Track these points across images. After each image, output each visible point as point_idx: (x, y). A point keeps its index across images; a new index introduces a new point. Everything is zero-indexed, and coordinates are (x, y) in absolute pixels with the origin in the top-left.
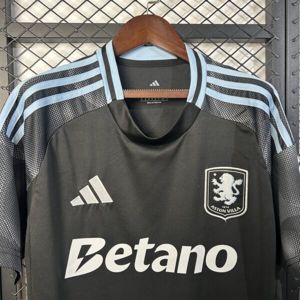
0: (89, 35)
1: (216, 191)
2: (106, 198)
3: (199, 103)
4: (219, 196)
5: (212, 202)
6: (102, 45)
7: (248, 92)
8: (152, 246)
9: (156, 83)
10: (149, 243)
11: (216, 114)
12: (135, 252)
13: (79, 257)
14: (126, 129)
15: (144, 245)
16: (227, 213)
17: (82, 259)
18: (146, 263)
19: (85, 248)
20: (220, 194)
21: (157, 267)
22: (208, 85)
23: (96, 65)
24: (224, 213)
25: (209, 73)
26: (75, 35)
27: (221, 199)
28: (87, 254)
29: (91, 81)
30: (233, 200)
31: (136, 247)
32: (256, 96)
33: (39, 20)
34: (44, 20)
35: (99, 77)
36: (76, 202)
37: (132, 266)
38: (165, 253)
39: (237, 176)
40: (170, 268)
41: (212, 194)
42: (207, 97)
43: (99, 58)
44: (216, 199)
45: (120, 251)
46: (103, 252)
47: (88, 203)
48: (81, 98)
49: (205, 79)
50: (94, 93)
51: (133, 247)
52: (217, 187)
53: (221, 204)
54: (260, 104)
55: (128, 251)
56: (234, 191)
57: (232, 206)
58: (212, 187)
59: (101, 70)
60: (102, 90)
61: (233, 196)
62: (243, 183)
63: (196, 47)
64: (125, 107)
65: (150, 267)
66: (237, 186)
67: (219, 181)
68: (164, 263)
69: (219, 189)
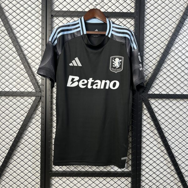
0: (76, 15)
1: (113, 63)
2: (80, 65)
3: (109, 36)
4: (114, 65)
5: (112, 67)
6: (80, 18)
7: (124, 32)
8: (93, 81)
9: (97, 30)
10: (92, 80)
11: (114, 39)
12: (88, 82)
13: (71, 81)
14: (86, 43)
15: (91, 80)
18: (91, 86)
19: (73, 79)
20: (115, 64)
21: (94, 87)
22: (113, 30)
23: (78, 23)
24: (116, 71)
25: (113, 27)
26: (72, 15)
27: (115, 66)
28: (74, 81)
29: (76, 28)
30: (119, 66)
31: (88, 81)
32: (126, 33)
33: (61, 10)
34: (63, 10)
35: (79, 27)
36: (71, 64)
37: (87, 87)
38: (97, 83)
39: (120, 59)
40: (98, 87)
41: (112, 65)
42: (112, 34)
43: (79, 21)
44: (113, 66)
45: (83, 82)
46: (78, 81)
47: (74, 65)
48: (73, 33)
49: (112, 29)
50: (77, 32)
51: (87, 81)
52: (114, 62)
53: (115, 68)
54: (127, 36)
55: (86, 82)
56: (119, 63)
57: (118, 68)
58: (112, 62)
59: (80, 25)
60: (80, 31)
63: (110, 19)
64: (87, 36)
65: (92, 87)
66: (120, 62)
67: (115, 60)
68: (97, 86)
69: (114, 63)
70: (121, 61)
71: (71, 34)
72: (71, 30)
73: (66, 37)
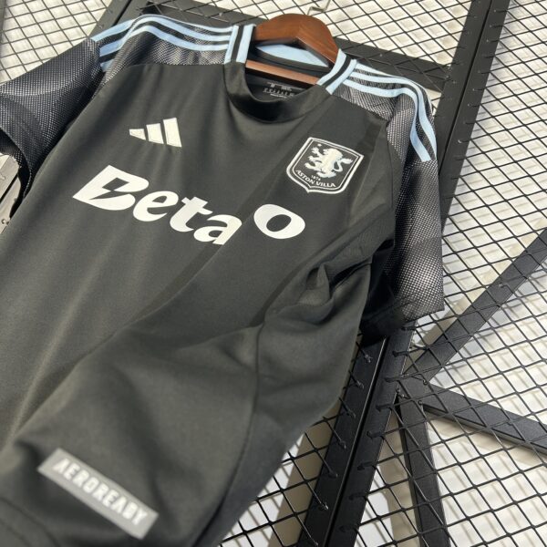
3: (331, 89)
5: (300, 166)
8: (207, 212)
10: (205, 207)
11: (348, 100)
13: (105, 187)
16: (315, 184)
17: (107, 191)
18: (188, 224)
19: (118, 183)
20: (316, 164)
22: (350, 78)
23: (228, 34)
24: (310, 184)
25: (356, 70)
27: (315, 168)
29: (215, 44)
30: (330, 174)
35: (227, 42)
36: (137, 133)
37: (167, 219)
39: (346, 156)
41: (306, 160)
42: (343, 85)
43: (234, 30)
44: (308, 166)
45: (162, 199)
46: (139, 196)
47: (150, 140)
50: (213, 53)
52: (315, 156)
53: (311, 173)
56: (336, 166)
57: (326, 180)
58: (310, 153)
59: (231, 38)
60: (223, 51)
61: (333, 171)
62: (351, 164)
65: (193, 232)
66: (342, 164)
67: (322, 152)
69: (317, 159)
70: (347, 161)
71: (186, 52)
72: (193, 40)
73: (160, 53)
